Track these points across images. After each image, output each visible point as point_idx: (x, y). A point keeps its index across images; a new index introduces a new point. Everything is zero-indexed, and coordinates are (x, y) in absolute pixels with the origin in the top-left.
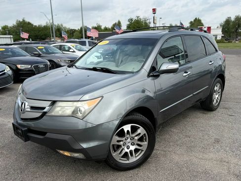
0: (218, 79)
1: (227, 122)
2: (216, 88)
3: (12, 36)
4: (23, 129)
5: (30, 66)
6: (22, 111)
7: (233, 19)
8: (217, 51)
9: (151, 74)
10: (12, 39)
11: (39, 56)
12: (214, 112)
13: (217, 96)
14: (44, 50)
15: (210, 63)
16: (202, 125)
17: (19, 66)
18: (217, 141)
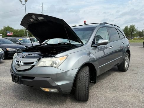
0: (127, 53)
1: (134, 77)
2: (126, 58)
3: (2, 35)
4: (19, 76)
5: (14, 49)
6: (18, 66)
7: (129, 27)
8: (125, 38)
9: (93, 46)
10: (2, 36)
11: (19, 44)
12: (126, 72)
13: (127, 63)
14: (22, 41)
15: (122, 43)
16: (120, 79)
17: (8, 49)
18: (130, 86)
